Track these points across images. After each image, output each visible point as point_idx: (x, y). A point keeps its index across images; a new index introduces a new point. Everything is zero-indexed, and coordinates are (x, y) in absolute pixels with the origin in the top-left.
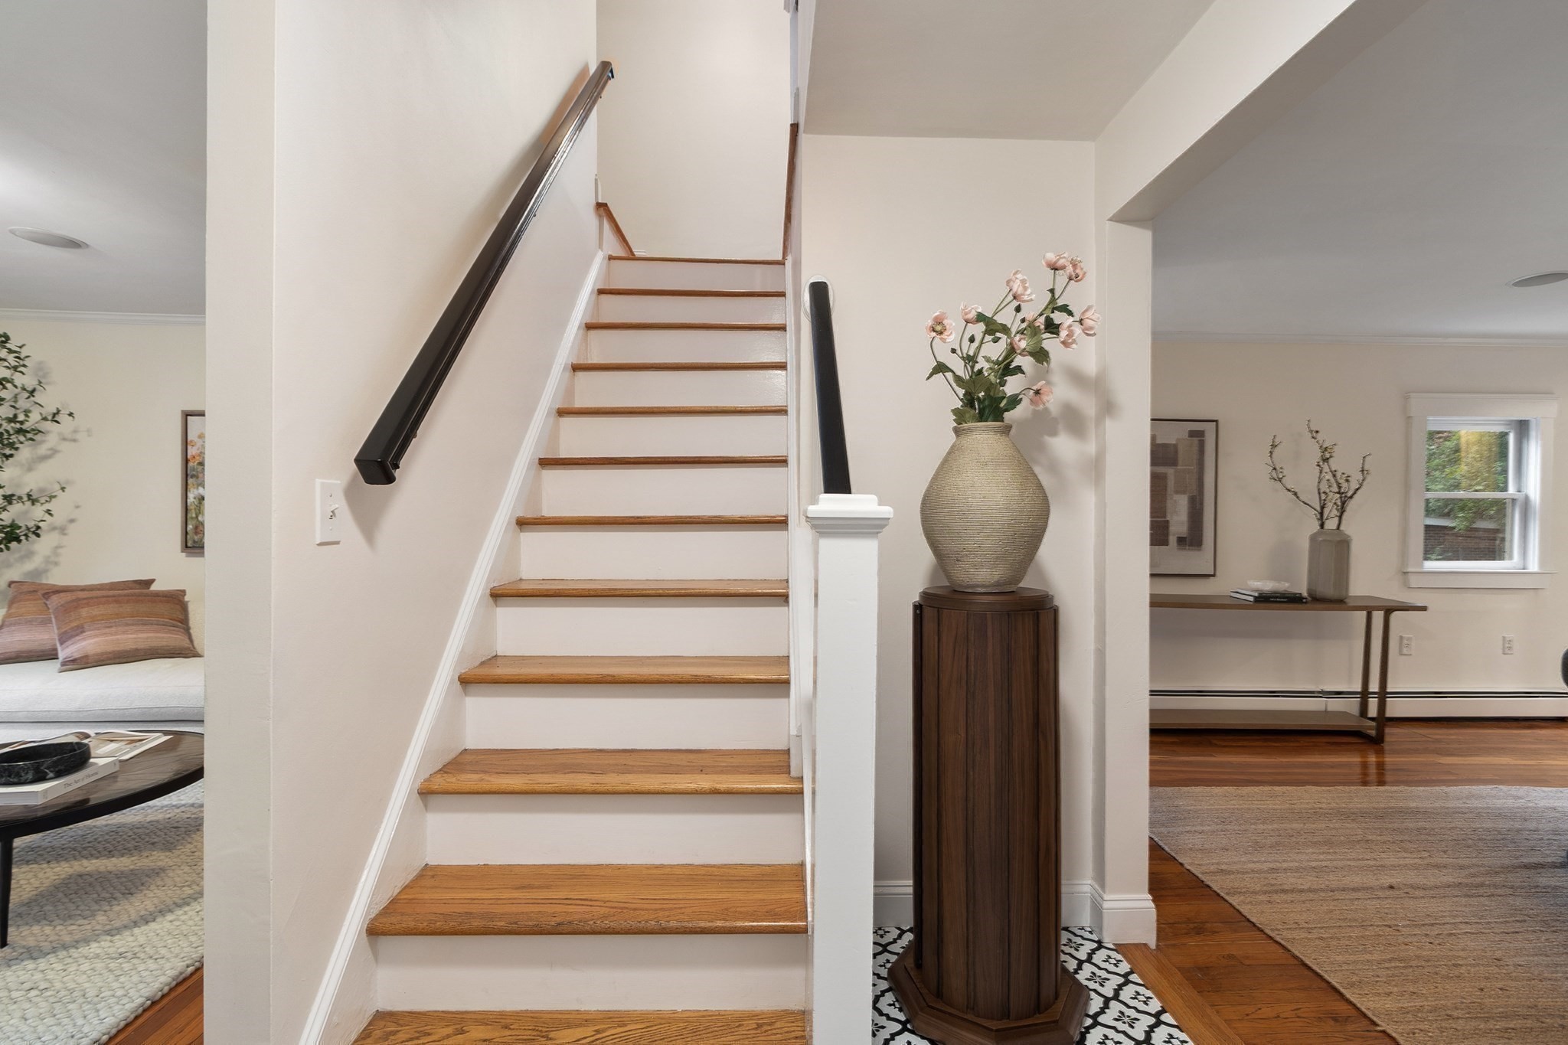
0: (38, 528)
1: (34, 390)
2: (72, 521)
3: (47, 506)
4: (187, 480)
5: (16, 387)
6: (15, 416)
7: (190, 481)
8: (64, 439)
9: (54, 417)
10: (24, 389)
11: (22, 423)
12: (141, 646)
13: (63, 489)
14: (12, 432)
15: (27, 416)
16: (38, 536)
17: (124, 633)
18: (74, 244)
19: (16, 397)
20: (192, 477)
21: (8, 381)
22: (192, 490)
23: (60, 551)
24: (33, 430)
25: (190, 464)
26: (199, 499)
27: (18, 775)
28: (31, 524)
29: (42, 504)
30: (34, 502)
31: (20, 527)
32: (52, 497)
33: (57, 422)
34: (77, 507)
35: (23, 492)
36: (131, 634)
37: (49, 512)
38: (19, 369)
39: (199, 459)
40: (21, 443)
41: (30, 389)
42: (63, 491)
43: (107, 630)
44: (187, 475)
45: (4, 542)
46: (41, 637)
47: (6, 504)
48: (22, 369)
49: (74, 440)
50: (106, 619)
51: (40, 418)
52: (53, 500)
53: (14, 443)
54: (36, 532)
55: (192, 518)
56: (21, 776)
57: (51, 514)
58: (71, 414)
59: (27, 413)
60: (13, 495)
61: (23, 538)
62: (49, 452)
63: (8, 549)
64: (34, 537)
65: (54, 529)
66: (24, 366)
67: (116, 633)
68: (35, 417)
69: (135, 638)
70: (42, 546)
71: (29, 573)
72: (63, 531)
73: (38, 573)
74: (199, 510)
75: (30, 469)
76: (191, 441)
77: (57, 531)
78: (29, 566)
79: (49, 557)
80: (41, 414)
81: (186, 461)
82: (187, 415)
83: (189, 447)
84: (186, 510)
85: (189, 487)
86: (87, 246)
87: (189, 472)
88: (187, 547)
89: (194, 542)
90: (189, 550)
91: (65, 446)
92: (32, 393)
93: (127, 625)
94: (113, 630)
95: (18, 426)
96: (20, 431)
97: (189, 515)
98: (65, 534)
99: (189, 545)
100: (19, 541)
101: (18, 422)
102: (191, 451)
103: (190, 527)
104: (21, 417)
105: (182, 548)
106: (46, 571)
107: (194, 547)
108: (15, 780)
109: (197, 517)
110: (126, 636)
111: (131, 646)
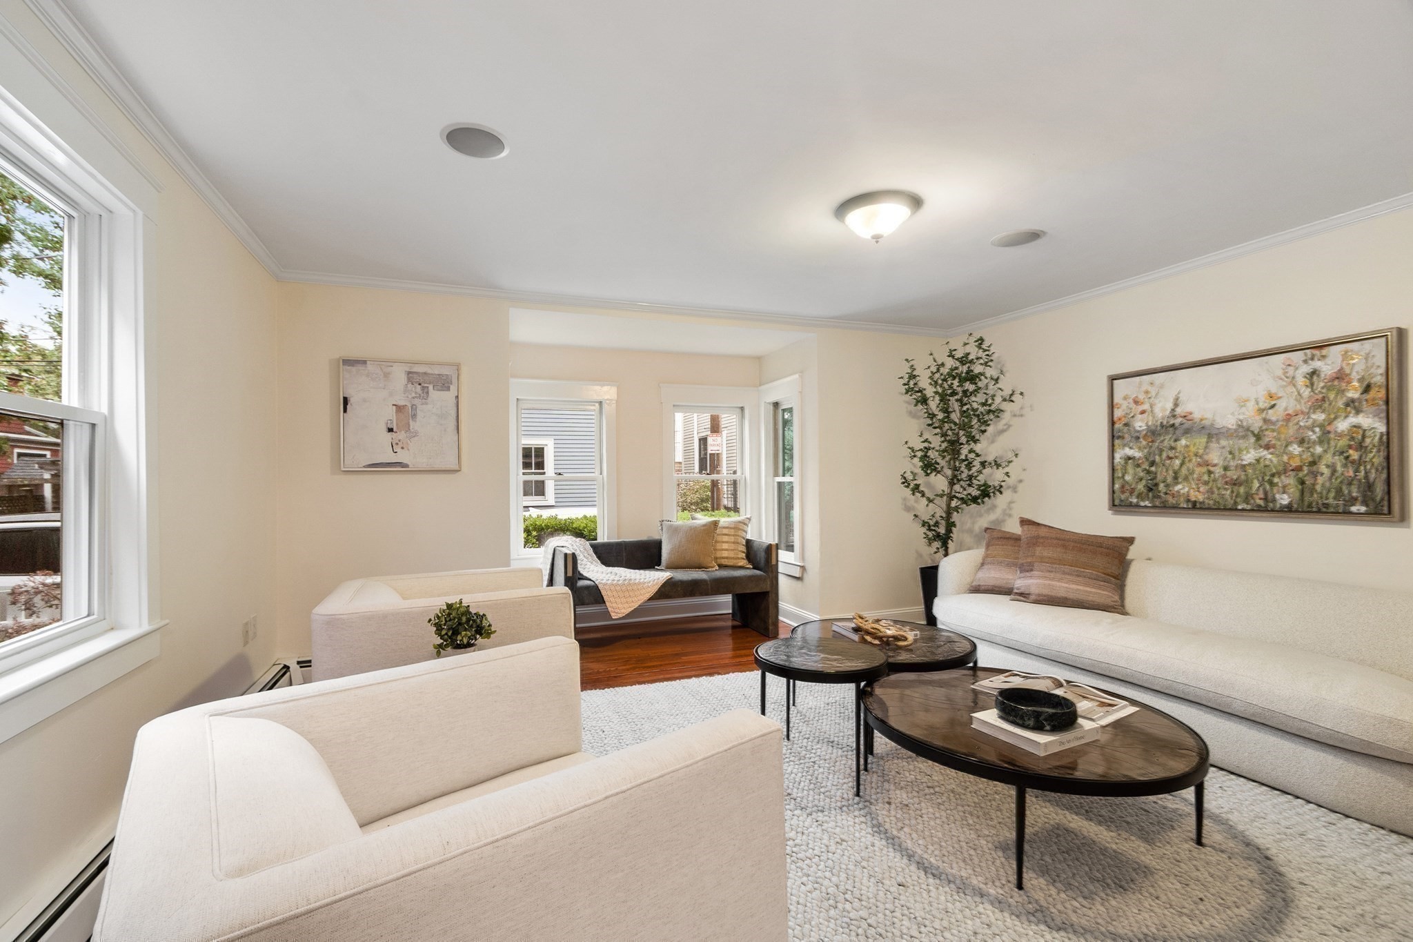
0: (1001, 486)
1: (998, 378)
2: (1021, 481)
3: (1007, 470)
4: (1113, 441)
5: (986, 378)
6: (987, 400)
7: (1117, 442)
8: (1015, 416)
9: (1010, 397)
10: (992, 379)
11: (990, 405)
12: (1071, 596)
13: (1016, 455)
14: (984, 413)
15: (993, 400)
16: (1001, 493)
17: (1060, 580)
18: (1034, 236)
19: (987, 385)
20: (1119, 437)
21: (982, 375)
22: (1118, 450)
23: (1012, 505)
24: (997, 410)
25: (1117, 426)
26: (1125, 460)
27: (1022, 718)
28: (996, 484)
29: (1003, 468)
30: (998, 465)
31: (990, 486)
32: (1010, 462)
33: (1013, 401)
34: (1024, 470)
35: (990, 458)
36: (1065, 583)
37: (1007, 474)
38: (989, 364)
39: (1124, 421)
40: (991, 420)
41: (995, 377)
42: (1016, 457)
43: (1047, 574)
44: (1113, 436)
45: (981, 497)
46: (1007, 577)
47: (981, 468)
48: (990, 364)
49: (1022, 416)
50: (1051, 563)
51: (1001, 399)
52: (1010, 464)
53: (987, 421)
54: (1000, 490)
55: (1118, 478)
56: (1024, 720)
57: (1008, 476)
58: (1022, 394)
59: (993, 396)
60: (986, 462)
61: (992, 494)
62: (1005, 427)
63: (983, 502)
64: (997, 493)
65: (1009, 487)
66: (992, 360)
67: (1053, 579)
68: (998, 400)
69: (1066, 588)
70: (1001, 501)
71: (993, 522)
72: (1015, 489)
73: (999, 522)
74: (1125, 470)
75: (993, 442)
76: (1117, 404)
77: (1010, 490)
78: (992, 517)
79: (1005, 510)
80: (1002, 397)
81: (1113, 423)
82: (1113, 379)
83: (1115, 410)
84: (1113, 470)
85: (1115, 448)
86: (1044, 233)
87: (1115, 433)
88: (1114, 505)
89: (1121, 501)
90: (1115, 508)
91: (1015, 421)
92: (997, 380)
93: (1064, 573)
94: (1052, 575)
95: (988, 408)
96: (989, 412)
97: (1116, 475)
98: (1016, 492)
99: (1117, 502)
100: (989, 497)
101: (987, 405)
102: (1118, 413)
103: (1117, 486)
104: (990, 401)
105: (1109, 505)
106: (1003, 521)
107: (1120, 505)
108: (1021, 722)
109: (1123, 476)
110: (1060, 584)
111: (1062, 594)
